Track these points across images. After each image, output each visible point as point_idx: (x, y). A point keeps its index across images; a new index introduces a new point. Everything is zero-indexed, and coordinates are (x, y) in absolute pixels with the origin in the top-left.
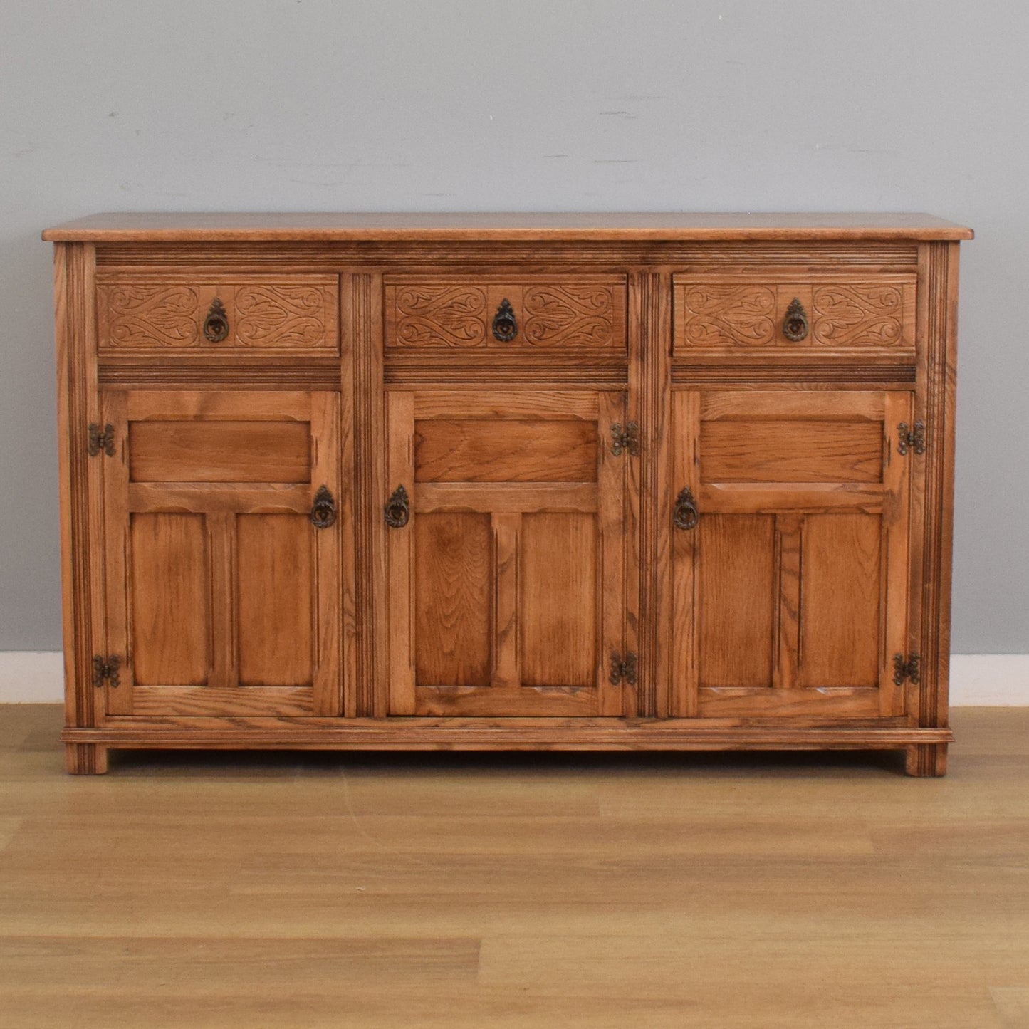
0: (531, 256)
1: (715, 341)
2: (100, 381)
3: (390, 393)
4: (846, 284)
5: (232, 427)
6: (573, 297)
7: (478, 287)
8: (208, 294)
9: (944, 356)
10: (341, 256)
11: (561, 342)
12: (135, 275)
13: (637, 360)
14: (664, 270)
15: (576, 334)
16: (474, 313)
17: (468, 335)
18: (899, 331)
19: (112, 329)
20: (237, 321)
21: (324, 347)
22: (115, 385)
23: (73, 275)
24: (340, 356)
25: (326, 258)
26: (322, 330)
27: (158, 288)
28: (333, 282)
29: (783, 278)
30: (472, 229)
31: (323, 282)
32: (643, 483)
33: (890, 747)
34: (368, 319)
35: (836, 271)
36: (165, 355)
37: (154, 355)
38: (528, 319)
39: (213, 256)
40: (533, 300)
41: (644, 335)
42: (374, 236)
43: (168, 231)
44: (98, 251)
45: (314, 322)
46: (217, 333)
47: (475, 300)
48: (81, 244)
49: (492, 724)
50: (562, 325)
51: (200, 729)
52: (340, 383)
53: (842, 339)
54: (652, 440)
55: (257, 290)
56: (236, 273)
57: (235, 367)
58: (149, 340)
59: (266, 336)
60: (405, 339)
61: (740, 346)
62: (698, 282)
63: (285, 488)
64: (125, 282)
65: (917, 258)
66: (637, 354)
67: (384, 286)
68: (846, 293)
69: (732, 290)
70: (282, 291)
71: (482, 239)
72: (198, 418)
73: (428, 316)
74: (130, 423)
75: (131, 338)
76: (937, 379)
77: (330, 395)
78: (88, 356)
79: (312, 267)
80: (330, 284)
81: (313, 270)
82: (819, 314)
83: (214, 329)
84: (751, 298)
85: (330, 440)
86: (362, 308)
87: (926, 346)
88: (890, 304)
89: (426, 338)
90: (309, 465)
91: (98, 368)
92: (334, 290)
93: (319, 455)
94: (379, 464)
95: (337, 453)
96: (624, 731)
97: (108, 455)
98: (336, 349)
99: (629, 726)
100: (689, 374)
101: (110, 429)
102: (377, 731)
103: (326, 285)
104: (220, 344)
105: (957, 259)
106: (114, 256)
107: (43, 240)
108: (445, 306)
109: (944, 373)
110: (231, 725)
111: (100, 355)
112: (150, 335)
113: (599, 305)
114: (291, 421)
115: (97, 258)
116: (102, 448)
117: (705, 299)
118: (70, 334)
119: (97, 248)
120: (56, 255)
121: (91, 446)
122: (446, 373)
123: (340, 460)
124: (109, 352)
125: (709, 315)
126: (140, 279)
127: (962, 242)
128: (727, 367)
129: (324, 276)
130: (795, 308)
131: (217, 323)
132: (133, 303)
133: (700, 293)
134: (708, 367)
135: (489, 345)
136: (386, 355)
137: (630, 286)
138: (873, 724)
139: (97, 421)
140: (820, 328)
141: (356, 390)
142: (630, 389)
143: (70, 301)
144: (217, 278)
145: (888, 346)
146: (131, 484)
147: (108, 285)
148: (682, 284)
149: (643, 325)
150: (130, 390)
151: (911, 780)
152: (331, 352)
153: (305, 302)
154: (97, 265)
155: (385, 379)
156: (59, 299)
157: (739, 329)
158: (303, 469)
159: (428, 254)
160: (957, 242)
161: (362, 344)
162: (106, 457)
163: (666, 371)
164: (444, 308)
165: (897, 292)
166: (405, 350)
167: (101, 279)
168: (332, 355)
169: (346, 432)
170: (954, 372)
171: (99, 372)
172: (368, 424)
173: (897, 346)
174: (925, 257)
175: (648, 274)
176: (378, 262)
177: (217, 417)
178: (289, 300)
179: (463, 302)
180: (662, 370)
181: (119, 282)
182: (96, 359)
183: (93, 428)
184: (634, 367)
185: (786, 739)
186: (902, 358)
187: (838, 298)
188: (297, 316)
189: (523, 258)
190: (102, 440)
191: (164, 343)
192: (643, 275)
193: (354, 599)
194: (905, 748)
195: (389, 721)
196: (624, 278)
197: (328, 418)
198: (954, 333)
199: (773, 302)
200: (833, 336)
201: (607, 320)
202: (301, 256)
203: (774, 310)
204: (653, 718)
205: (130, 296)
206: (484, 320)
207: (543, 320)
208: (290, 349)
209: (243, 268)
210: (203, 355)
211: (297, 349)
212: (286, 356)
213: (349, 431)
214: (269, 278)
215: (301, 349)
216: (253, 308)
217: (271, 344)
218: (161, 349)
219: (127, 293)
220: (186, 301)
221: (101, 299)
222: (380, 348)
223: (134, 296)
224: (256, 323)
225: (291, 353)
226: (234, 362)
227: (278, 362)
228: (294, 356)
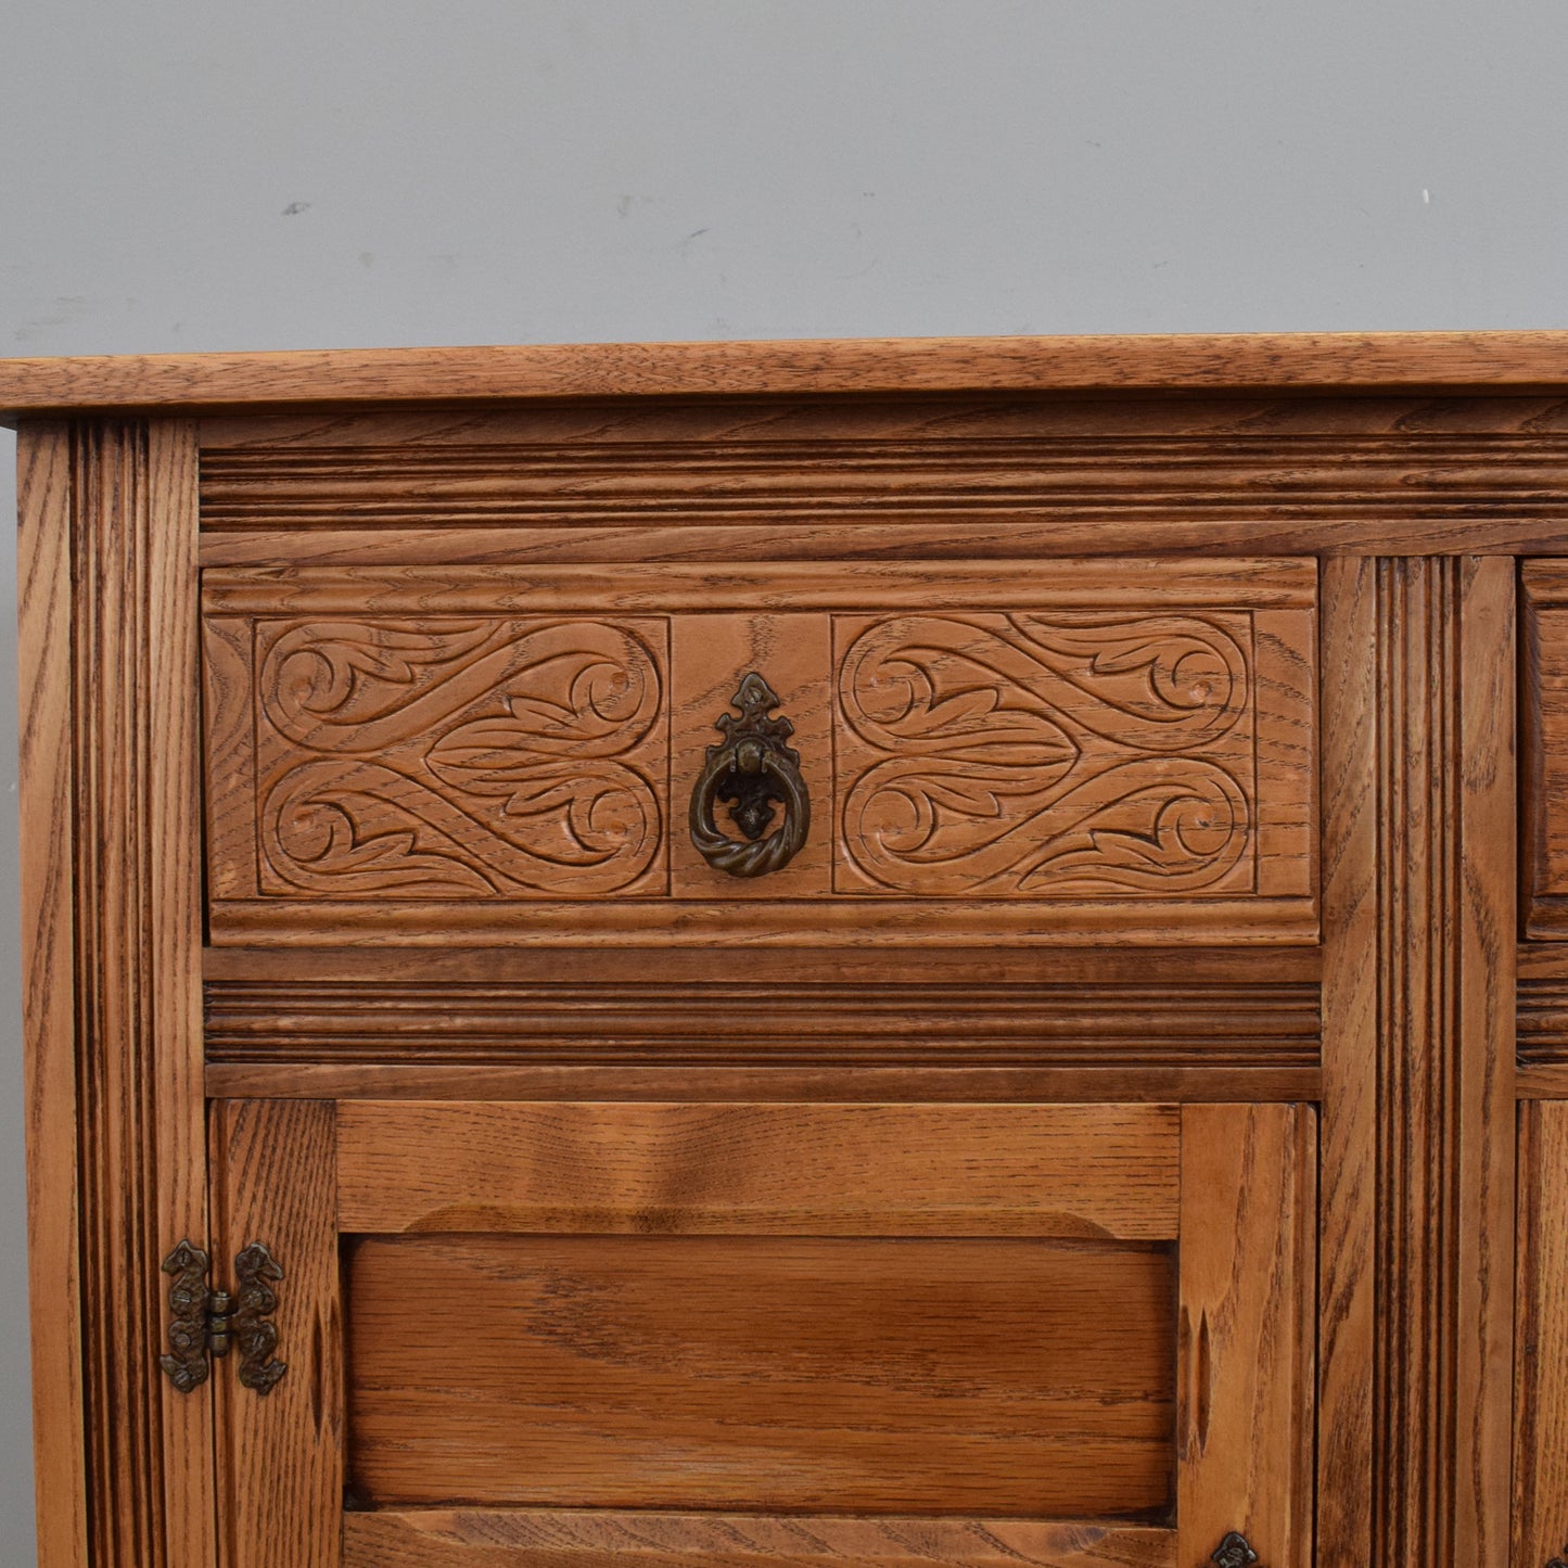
2: (215, 1053)
3: (1546, 1106)
5: (805, 1264)
8: (713, 651)
10: (1321, 475)
12: (376, 572)
19: (269, 821)
20: (844, 782)
21: (1252, 897)
22: (283, 1073)
23: (100, 577)
24: (1322, 937)
25: (1253, 485)
26: (1243, 816)
27: (484, 628)
28: (1296, 594)
31: (1251, 593)
34: (1449, 759)
36: (513, 938)
37: (459, 938)
39: (729, 482)
42: (1509, 365)
44: (212, 457)
45: (1207, 779)
46: (754, 833)
52: (1317, 1062)
55: (943, 629)
56: (840, 556)
57: (836, 993)
58: (441, 868)
59: (978, 848)
63: (1056, 1544)
64: (332, 604)
67: (1524, 610)
70: (1057, 638)
72: (656, 1226)
74: (349, 1245)
75: (352, 858)
77: (1274, 1118)
78: (163, 942)
79: (1189, 529)
80: (1278, 604)
81: (1192, 538)
83: (736, 816)
85: (1269, 1325)
90: (1166, 1436)
91: (206, 998)
92: (1297, 630)
93: (1213, 1397)
94: (1488, 1425)
95: (1298, 1387)
97: (248, 1384)
98: (1308, 907)
101: (258, 1268)
103: (1263, 605)
104: (767, 886)
106: (279, 487)
111: (217, 937)
112: (446, 845)
114: (1089, 1238)
115: (204, 500)
116: (224, 1354)
120: (26, 485)
121: (173, 1346)
123: (1307, 1420)
124: (259, 924)
126: (399, 587)
129: (1248, 564)
131: (752, 785)
132: (371, 697)
136: (1531, 933)
139: (199, 1233)
141: (1389, 1093)
144: (753, 581)
146: (353, 1519)
147: (254, 617)
150: (350, 1095)
152: (1284, 922)
153: (1166, 686)
154: (204, 528)
155: (1520, 1046)
156: (38, 685)
158: (1137, 1455)
161: (1418, 882)
162: (241, 1394)
167: (222, 593)
168: (1284, 936)
169: (1339, 1288)
171: (207, 1012)
172: (1443, 1254)
176: (1493, 501)
177: (742, 1219)
178: (1087, 678)
181: (305, 603)
182: (197, 952)
183: (183, 1259)
188: (1128, 751)
190: (219, 1324)
191: (500, 881)
197: (1261, 1231)
205: (353, 668)
208: (1087, 910)
209: (868, 533)
210: (683, 938)
211: (1120, 909)
212: (1070, 938)
213: (1350, 1287)
214: (994, 578)
215: (1141, 910)
216: (920, 718)
217: (1006, 884)
218: (492, 911)
219: (339, 654)
220: (609, 688)
221: (223, 681)
222: (1502, 901)
223: (370, 666)
224: (933, 785)
225: (1095, 924)
226: (822, 972)
227: (1027, 971)
228: (1108, 938)
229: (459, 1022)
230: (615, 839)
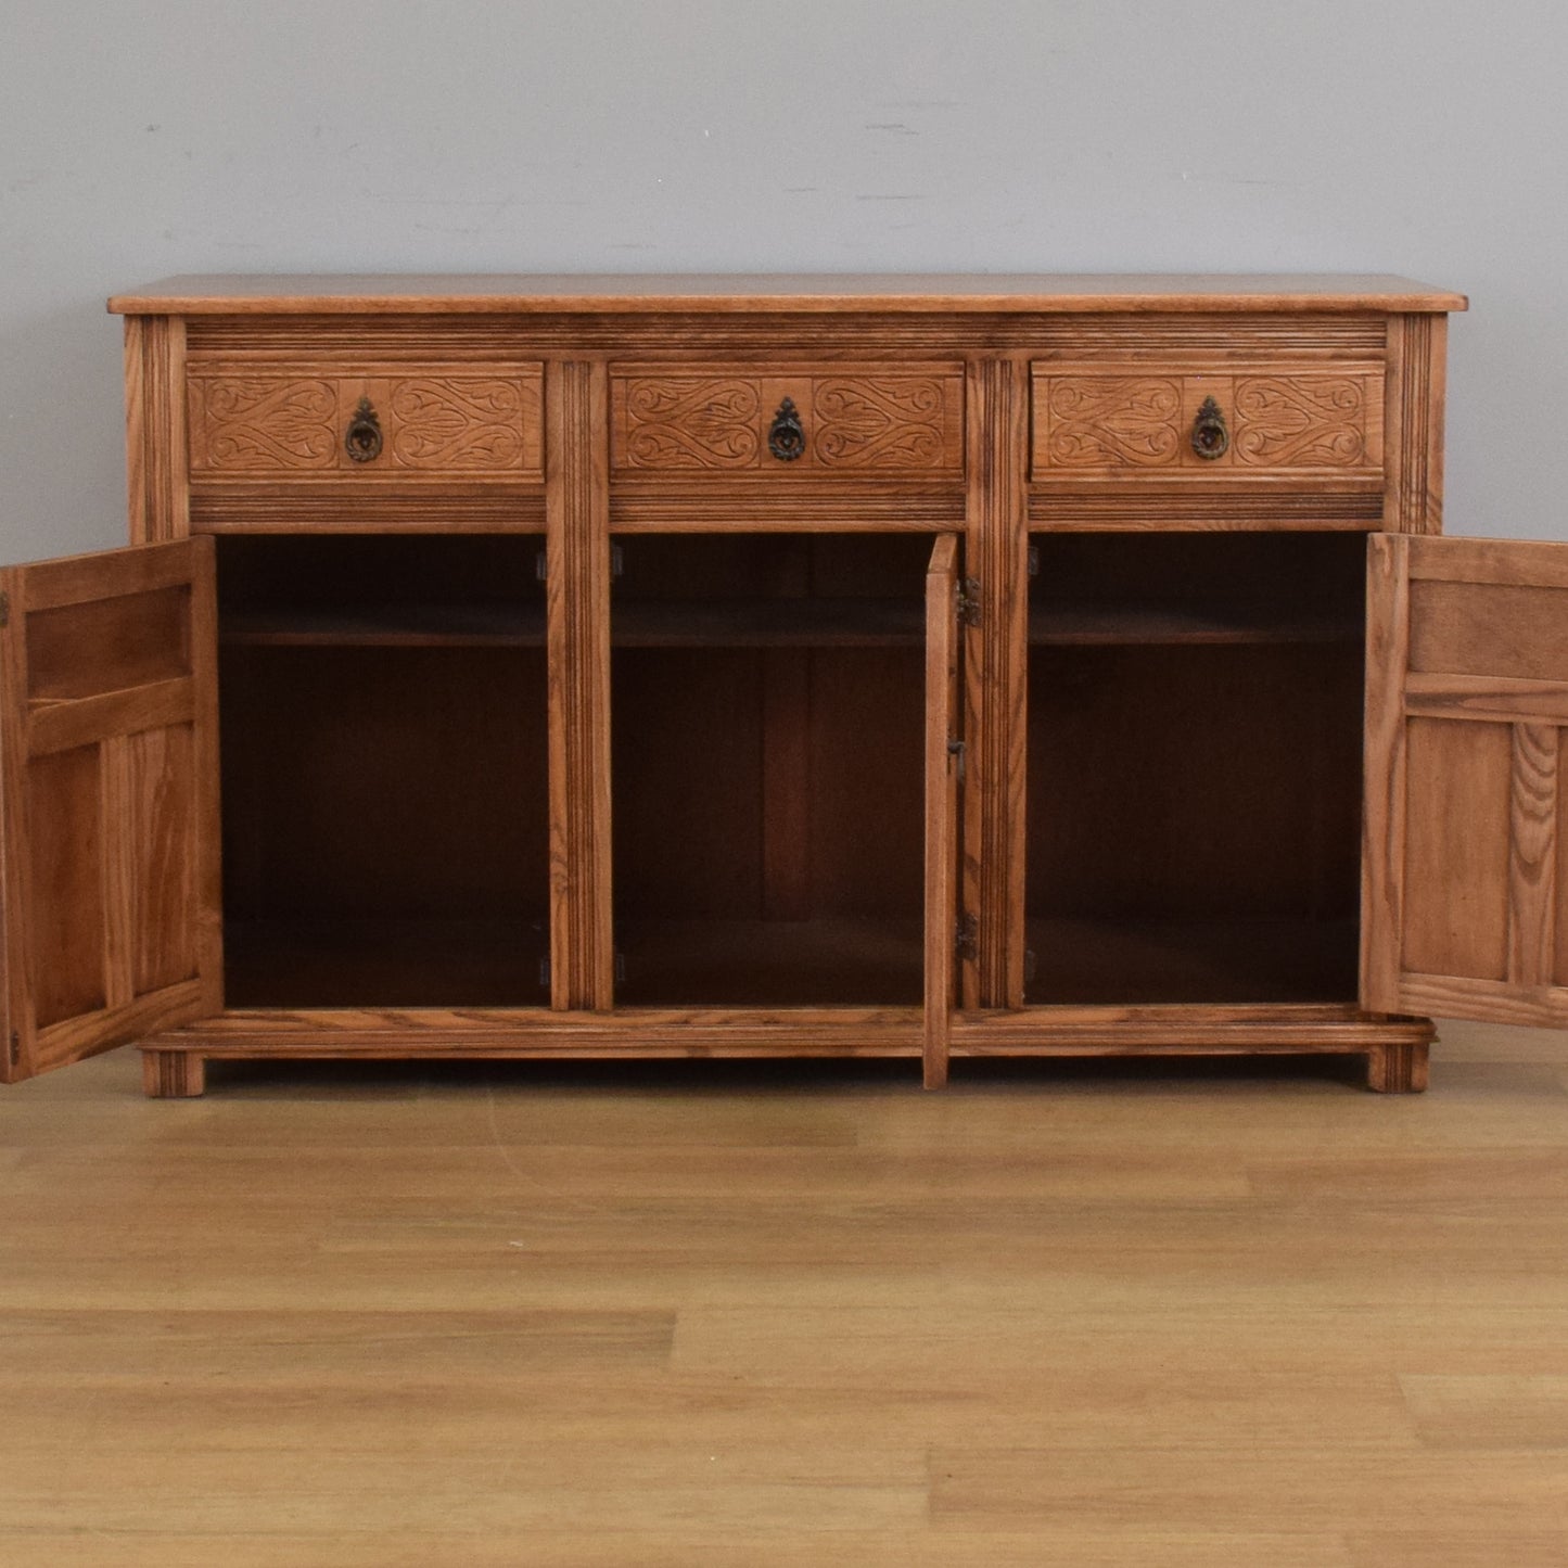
0: (825, 335)
1: (1096, 459)
2: (192, 519)
4: (1282, 376)
6: (885, 395)
7: (747, 381)
8: (352, 391)
9: (1425, 480)
10: (546, 335)
11: (869, 461)
12: (245, 364)
13: (979, 487)
14: (1018, 355)
15: (891, 449)
16: (743, 419)
17: (733, 452)
18: (1359, 444)
19: (210, 444)
20: (394, 432)
21: (523, 469)
22: (214, 526)
23: (153, 364)
24: (546, 482)
25: (525, 339)
26: (519, 443)
27: (279, 383)
28: (536, 374)
29: (1192, 367)
30: (740, 296)
31: (520, 374)
32: (988, 668)
33: (1345, 1049)
34: (586, 424)
35: (1268, 357)
36: (289, 481)
37: (272, 481)
38: (820, 426)
39: (359, 336)
40: (829, 399)
41: (989, 449)
42: (594, 306)
43: (294, 299)
44: (190, 328)
45: (509, 432)
46: (365, 448)
47: (744, 399)
48: (164, 318)
49: (765, 1019)
50: (871, 436)
51: (342, 1028)
52: (545, 521)
53: (1276, 457)
54: (1000, 604)
55: (425, 385)
56: (393, 360)
57: (390, 499)
58: (266, 459)
59: (436, 453)
60: (641, 457)
61: (1129, 466)
62: (1069, 373)
64: (229, 374)
65: (1384, 338)
66: (978, 479)
67: (609, 379)
68: (1281, 388)
69: (1118, 385)
70: (461, 387)
71: (753, 310)
73: (674, 423)
75: (238, 456)
76: (1413, 515)
78: (175, 483)
79: (504, 352)
80: (530, 377)
81: (505, 356)
82: (1245, 420)
83: (360, 443)
84: (1145, 397)
86: (576, 413)
87: (1398, 467)
88: (1347, 405)
89: (673, 455)
91: (190, 501)
92: (536, 385)
94: (602, 638)
96: (961, 1029)
98: (540, 472)
99: (968, 1021)
100: (1053, 507)
102: (600, 1030)
103: (525, 378)
104: (365, 466)
105: (1444, 340)
106: (213, 336)
107: (110, 312)
108: (698, 408)
109: (1424, 505)
110: (386, 1023)
111: (194, 481)
112: (268, 452)
113: (924, 407)
115: (188, 339)
117: (1078, 398)
118: (148, 450)
119: (187, 324)
120: (127, 334)
122: (702, 507)
124: (205, 477)
125: (1083, 421)
126: (252, 369)
127: (1450, 314)
128: (1110, 496)
129: (522, 364)
130: (1209, 410)
131: (365, 433)
132: (243, 405)
133: (1072, 389)
134: (1081, 497)
135: (763, 466)
136: (612, 481)
137: (970, 382)
138: (1321, 1016)
140: (1246, 439)
141: (569, 532)
142: (968, 529)
143: (148, 401)
144: (365, 369)
145: (1345, 465)
147: (204, 379)
148: (1044, 376)
149: (987, 435)
151: (1377, 1098)
152: (532, 477)
153: (495, 403)
154: (188, 349)
155: (610, 516)
156: (132, 400)
157: (1128, 442)
159: (674, 332)
160: (1444, 315)
161: (577, 464)
163: (1021, 504)
164: (695, 412)
165: (1355, 387)
166: (641, 472)
167: (193, 370)
168: (533, 481)
169: (553, 592)
170: (1439, 504)
171: (191, 505)
172: (586, 582)
173: (1357, 466)
174: (1396, 336)
175: (994, 362)
176: (599, 345)
178: (471, 400)
179: (726, 404)
180: (1014, 501)
181: (221, 374)
182: (187, 486)
184: (974, 498)
185: (1194, 1038)
186: (1363, 484)
187: (1270, 396)
188: (483, 423)
189: (813, 339)
191: (286, 463)
192: (988, 363)
193: (566, 838)
194: (1367, 1051)
195: (617, 1015)
196: (960, 368)
198: (1439, 447)
199: (1177, 403)
200: (1264, 451)
201: (935, 428)
202: (490, 335)
203: (1178, 415)
204: (1002, 1010)
205: (237, 395)
206: (757, 429)
207: (842, 428)
208: (472, 472)
209: (403, 353)
210: (344, 481)
211: (481, 472)
212: (466, 481)
213: (558, 591)
214: (441, 368)
215: (488, 473)
216: (417, 412)
217: (445, 464)
218: (282, 473)
219: (232, 390)
220: (320, 402)
221: (194, 398)
222: (603, 470)
223: (241, 394)
224: (422, 433)
225: (474, 477)
226: (389, 492)
227: (455, 492)
228: (478, 482)
229: (273, 508)
230: (322, 450)
